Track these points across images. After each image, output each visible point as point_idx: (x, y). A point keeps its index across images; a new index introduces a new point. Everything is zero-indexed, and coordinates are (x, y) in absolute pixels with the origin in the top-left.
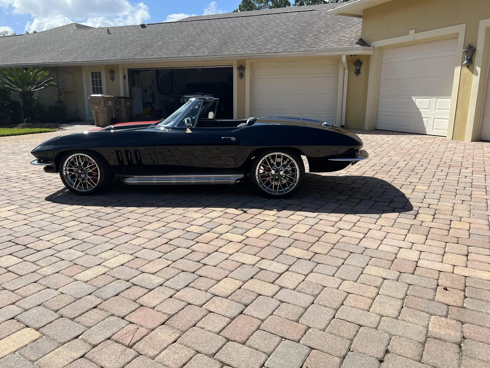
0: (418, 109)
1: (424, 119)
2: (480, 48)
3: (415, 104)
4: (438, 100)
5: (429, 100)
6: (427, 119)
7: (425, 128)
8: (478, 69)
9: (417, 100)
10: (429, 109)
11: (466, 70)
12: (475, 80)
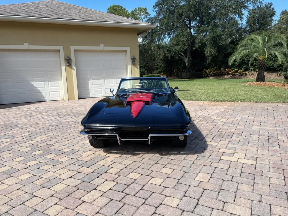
0: (36, 88)
1: (42, 93)
2: (73, 58)
3: (33, 85)
4: (49, 82)
5: (43, 82)
6: (44, 93)
7: (45, 98)
8: (75, 68)
9: (34, 83)
10: (44, 87)
11: (68, 68)
12: (74, 72)
